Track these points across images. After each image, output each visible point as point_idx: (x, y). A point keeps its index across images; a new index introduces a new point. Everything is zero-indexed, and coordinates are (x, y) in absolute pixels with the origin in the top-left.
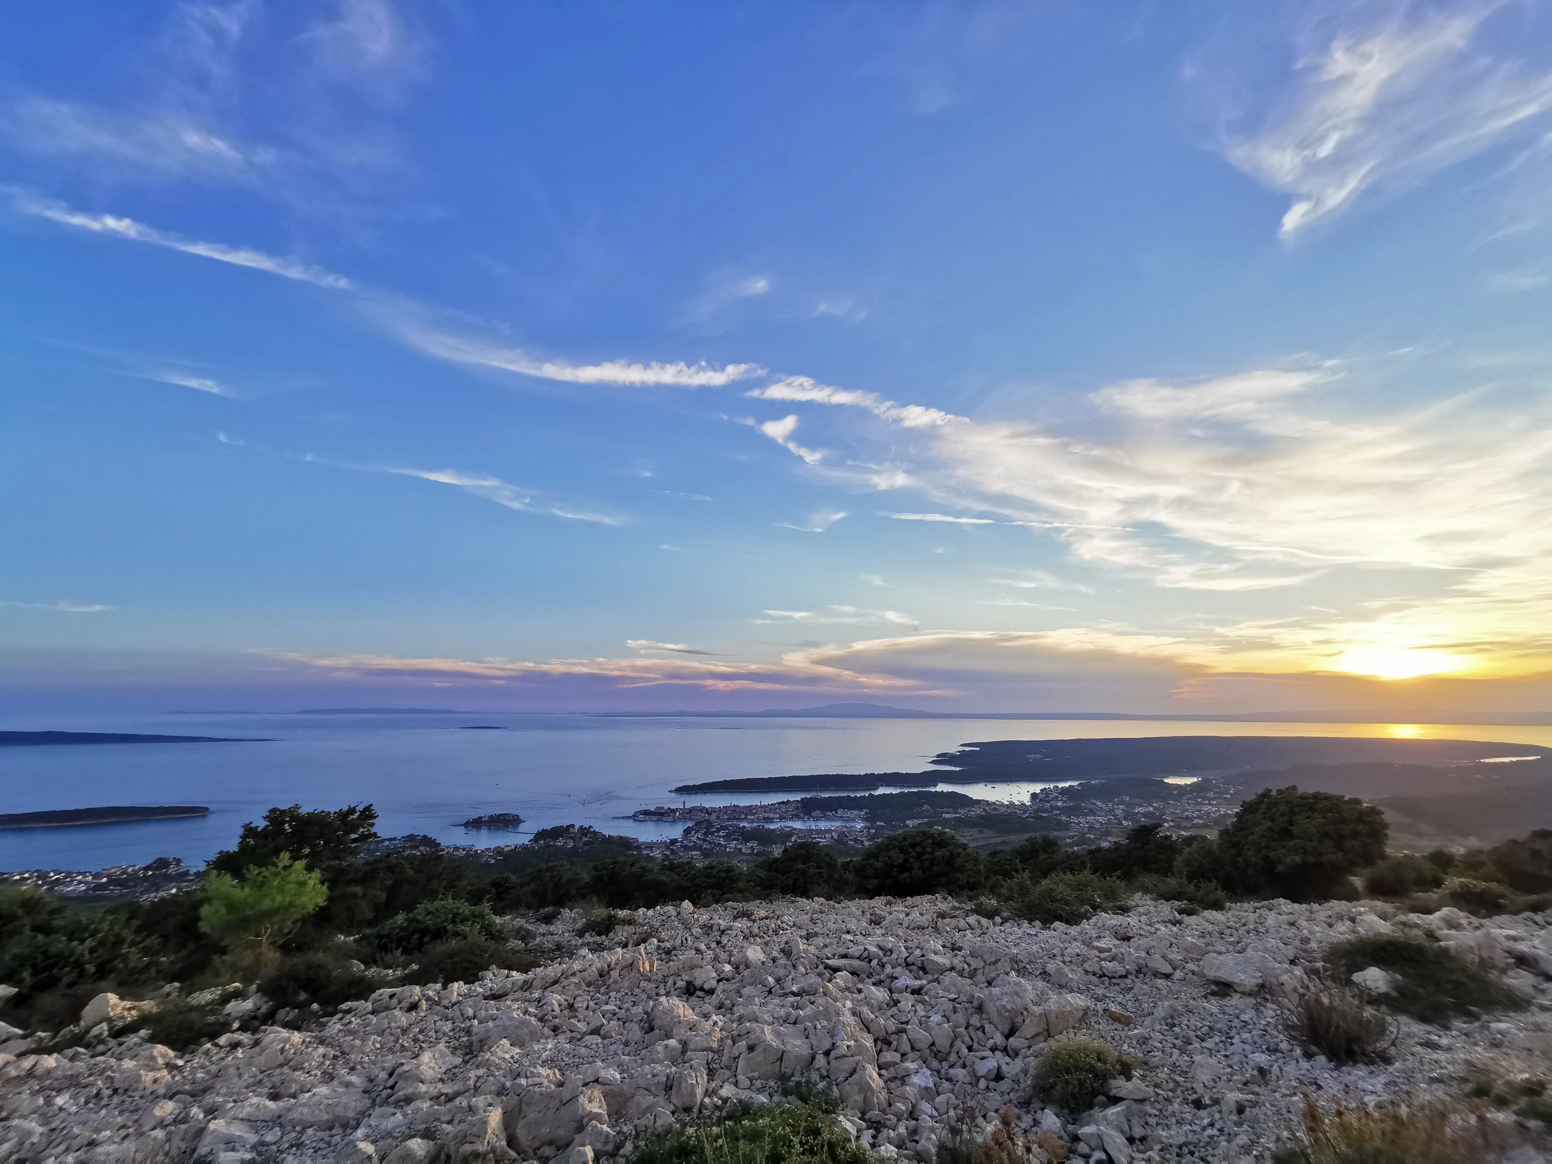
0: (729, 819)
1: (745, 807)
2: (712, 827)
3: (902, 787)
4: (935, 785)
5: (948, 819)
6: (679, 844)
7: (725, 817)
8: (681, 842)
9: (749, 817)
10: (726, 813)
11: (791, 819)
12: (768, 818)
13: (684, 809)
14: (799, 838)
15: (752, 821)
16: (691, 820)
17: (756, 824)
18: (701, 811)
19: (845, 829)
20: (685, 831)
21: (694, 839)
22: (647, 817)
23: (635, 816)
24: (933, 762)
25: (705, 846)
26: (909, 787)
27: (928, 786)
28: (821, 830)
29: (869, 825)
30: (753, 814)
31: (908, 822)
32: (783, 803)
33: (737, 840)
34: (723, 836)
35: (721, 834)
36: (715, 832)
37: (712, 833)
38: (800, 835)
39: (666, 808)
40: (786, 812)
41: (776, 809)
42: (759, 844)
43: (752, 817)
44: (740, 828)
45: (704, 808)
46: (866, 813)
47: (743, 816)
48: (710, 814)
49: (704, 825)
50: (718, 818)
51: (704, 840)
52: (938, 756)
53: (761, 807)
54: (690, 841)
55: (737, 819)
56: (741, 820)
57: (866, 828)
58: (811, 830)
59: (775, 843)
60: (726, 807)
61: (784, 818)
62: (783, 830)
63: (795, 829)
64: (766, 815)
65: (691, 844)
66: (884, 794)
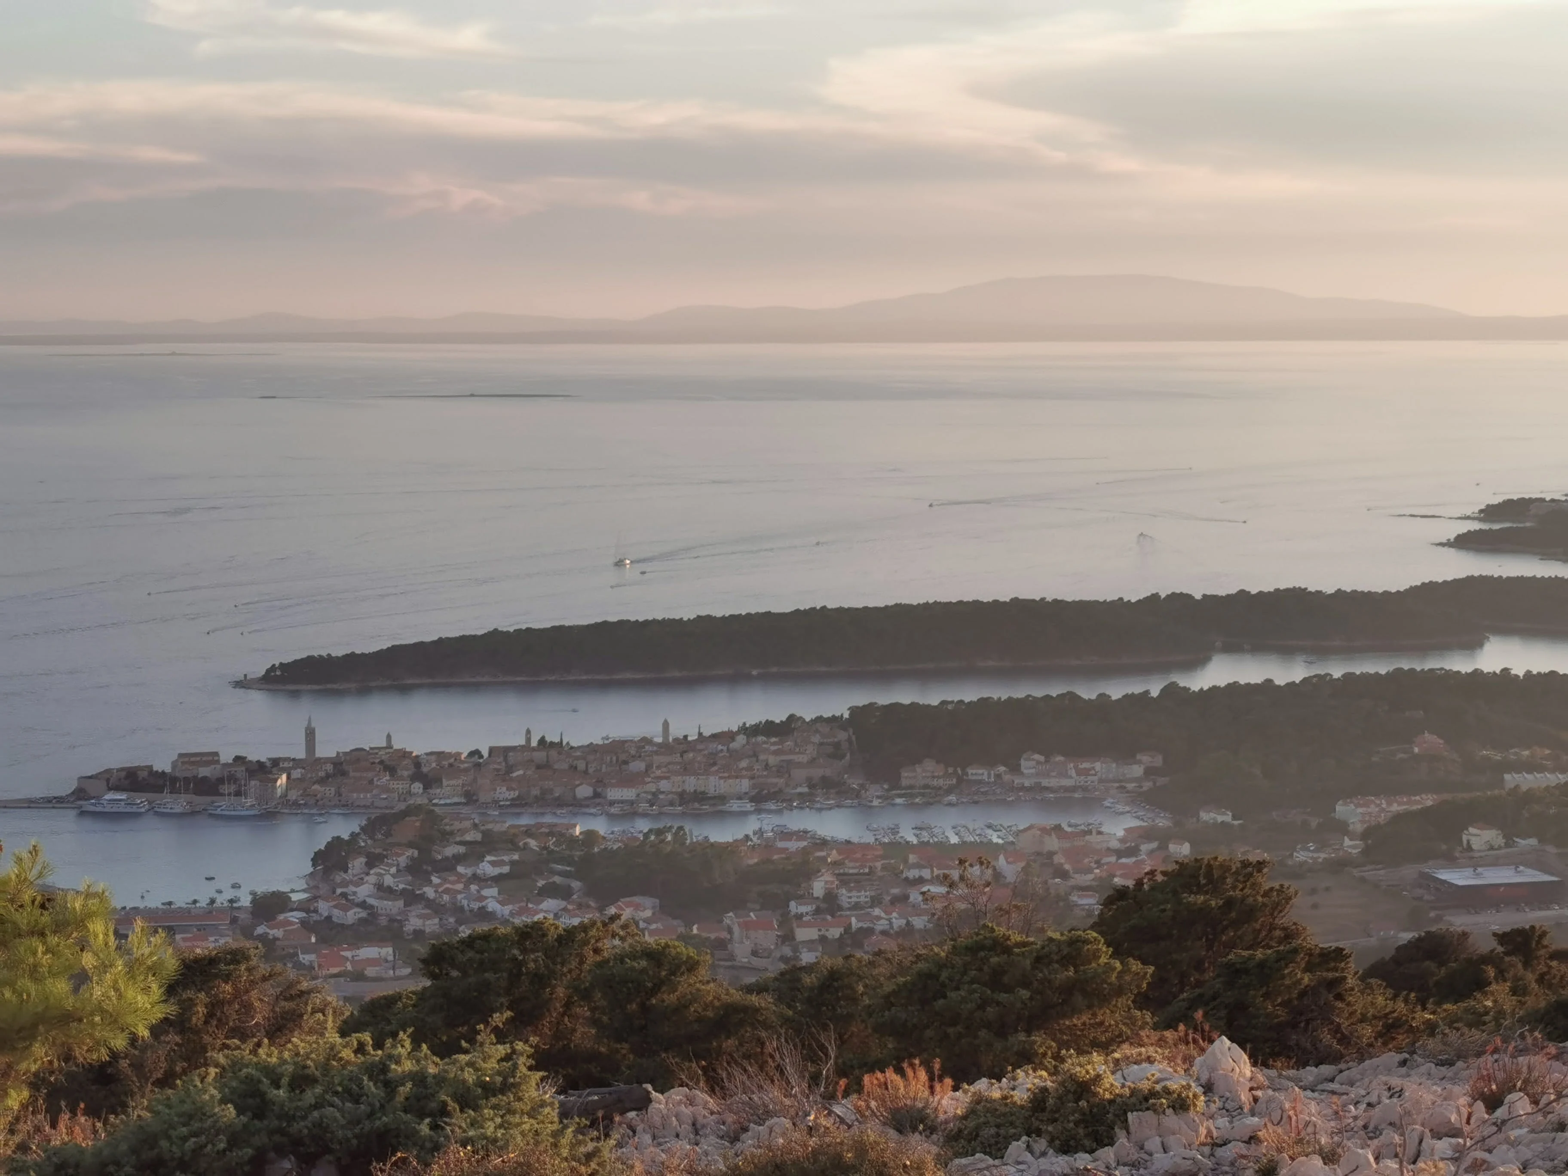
0: (519, 804)
1: (592, 749)
2: (446, 836)
3: (1321, 652)
4: (1473, 645)
5: (1528, 797)
6: (295, 916)
7: (504, 793)
8: (302, 907)
9: (614, 794)
10: (504, 776)
11: (807, 801)
12: (700, 797)
13: (311, 762)
14: (844, 880)
15: (630, 812)
16: (348, 808)
17: (643, 826)
18: (391, 769)
19: (1052, 843)
20: (318, 858)
21: (364, 892)
22: (141, 800)
23: (80, 793)
24: (1463, 542)
25: (414, 923)
26: (1349, 651)
27: (1444, 648)
28: (943, 847)
29: (1163, 822)
30: (629, 781)
31: (1342, 810)
32: (768, 729)
33: (564, 893)
34: (497, 880)
35: (486, 868)
36: (458, 859)
37: (448, 866)
38: (851, 868)
39: (227, 757)
40: (783, 770)
41: (735, 755)
42: (665, 910)
43: (629, 794)
44: (573, 841)
45: (405, 754)
46: (1149, 772)
47: (584, 791)
48: (429, 781)
49: (411, 827)
50: (470, 798)
51: (411, 898)
52: (1490, 512)
53: (666, 748)
54: (346, 901)
55: (559, 803)
56: (577, 806)
57: (1147, 834)
58: (898, 848)
59: (739, 905)
60: (506, 751)
61: (776, 795)
62: (768, 846)
63: (824, 843)
64: (691, 784)
65: (352, 916)
66: (1233, 687)
